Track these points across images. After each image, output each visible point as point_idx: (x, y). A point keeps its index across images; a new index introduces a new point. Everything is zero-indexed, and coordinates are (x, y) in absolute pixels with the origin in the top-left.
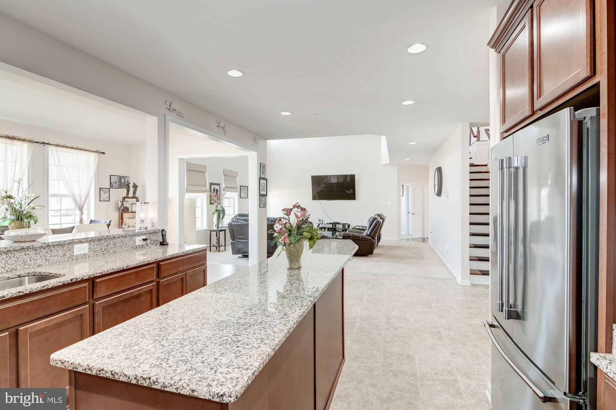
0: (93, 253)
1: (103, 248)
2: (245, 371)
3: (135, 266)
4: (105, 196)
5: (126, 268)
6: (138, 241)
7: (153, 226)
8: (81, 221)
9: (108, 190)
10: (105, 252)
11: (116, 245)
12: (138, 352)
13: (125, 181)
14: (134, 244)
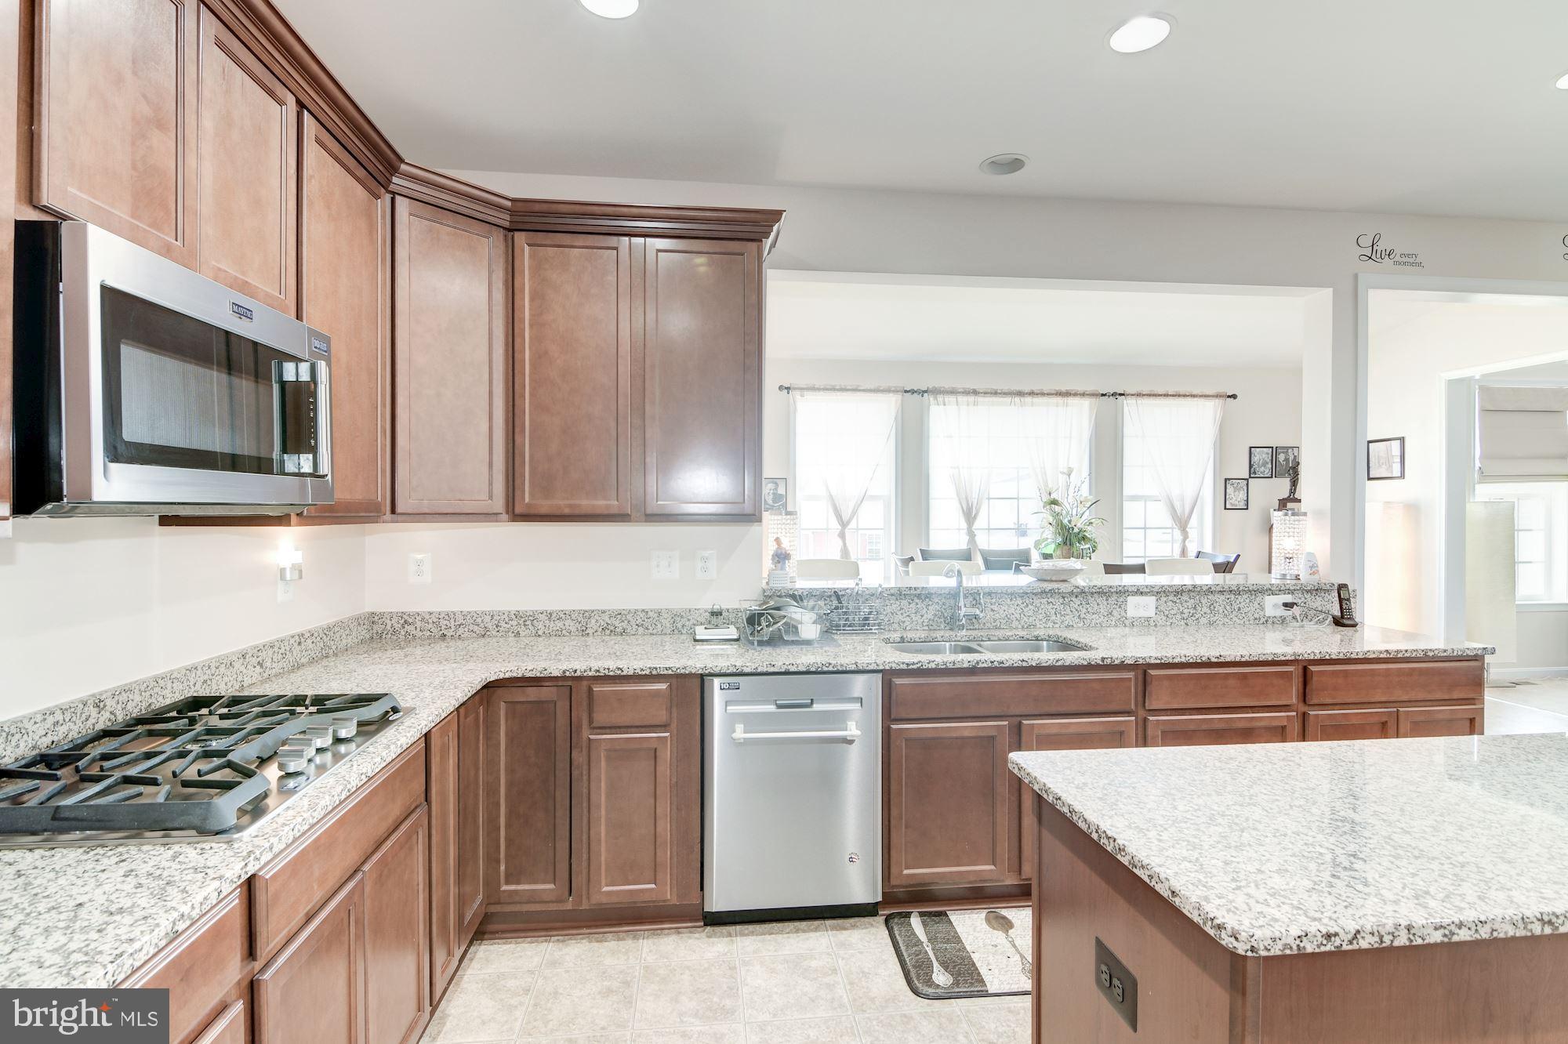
0: (1164, 618)
1: (1186, 611)
2: (1305, 919)
3: (1238, 659)
4: (1236, 497)
5: (1216, 660)
6: (1272, 605)
7: (1313, 573)
8: (1184, 552)
9: (1245, 482)
10: (1190, 621)
11: (1215, 607)
12: (1125, 798)
13: (1287, 460)
14: (1262, 613)
